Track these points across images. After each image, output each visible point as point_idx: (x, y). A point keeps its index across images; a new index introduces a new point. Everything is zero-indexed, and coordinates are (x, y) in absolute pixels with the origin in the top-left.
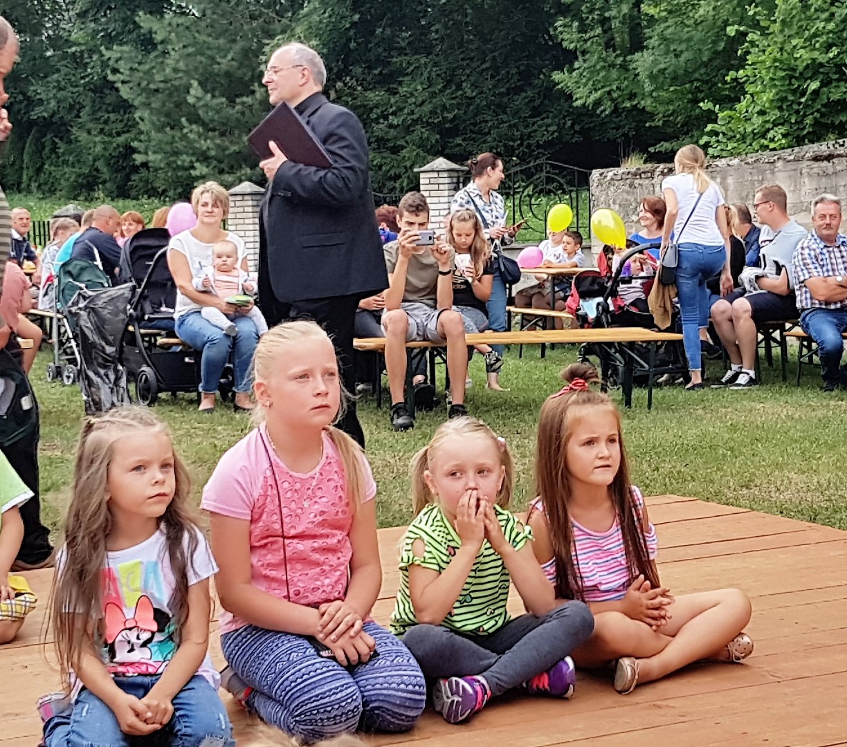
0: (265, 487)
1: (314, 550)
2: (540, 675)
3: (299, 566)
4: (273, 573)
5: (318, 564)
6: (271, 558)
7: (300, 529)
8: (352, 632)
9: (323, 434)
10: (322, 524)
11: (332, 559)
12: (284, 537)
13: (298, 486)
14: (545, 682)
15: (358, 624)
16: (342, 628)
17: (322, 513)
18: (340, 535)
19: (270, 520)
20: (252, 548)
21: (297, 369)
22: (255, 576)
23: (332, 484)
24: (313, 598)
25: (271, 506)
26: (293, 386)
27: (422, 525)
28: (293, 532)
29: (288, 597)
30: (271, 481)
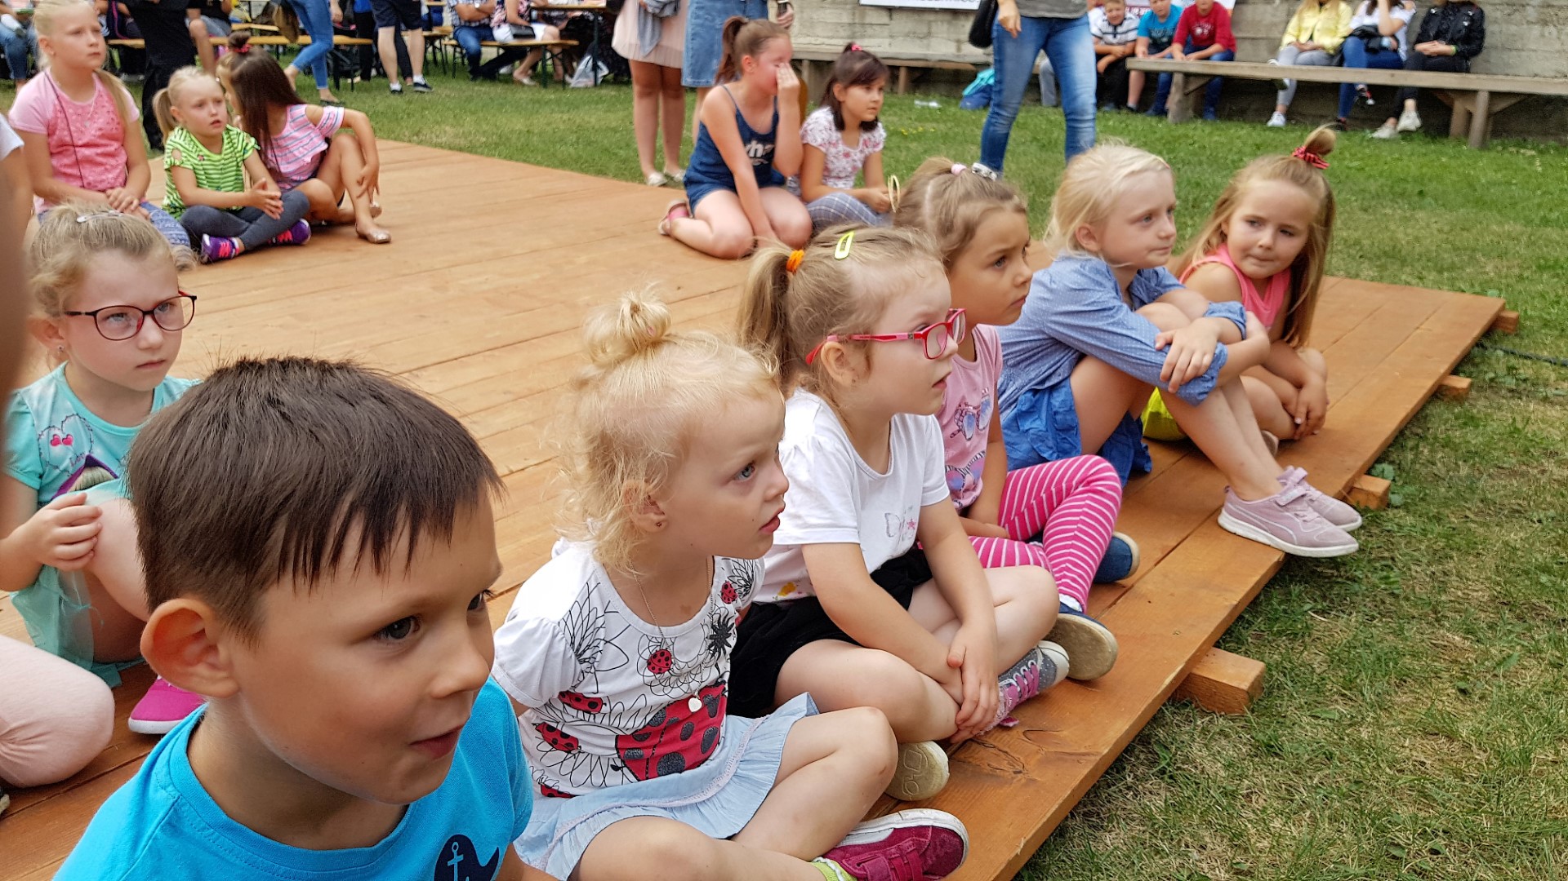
0: (55, 111)
1: (98, 154)
2: (284, 232)
3: (87, 166)
4: (69, 171)
5: (101, 164)
6: (66, 161)
7: (85, 140)
8: (132, 207)
9: (94, 76)
10: (102, 136)
11: (112, 161)
12: (74, 146)
13: (80, 111)
14: (289, 236)
15: (136, 202)
16: (124, 204)
17: (100, 129)
18: (115, 146)
19: (62, 134)
20: (52, 154)
21: (72, 27)
22: (57, 173)
23: (105, 110)
24: (101, 187)
25: (61, 124)
26: (71, 40)
27: (177, 140)
28: (80, 143)
29: (83, 187)
30: (58, 108)
